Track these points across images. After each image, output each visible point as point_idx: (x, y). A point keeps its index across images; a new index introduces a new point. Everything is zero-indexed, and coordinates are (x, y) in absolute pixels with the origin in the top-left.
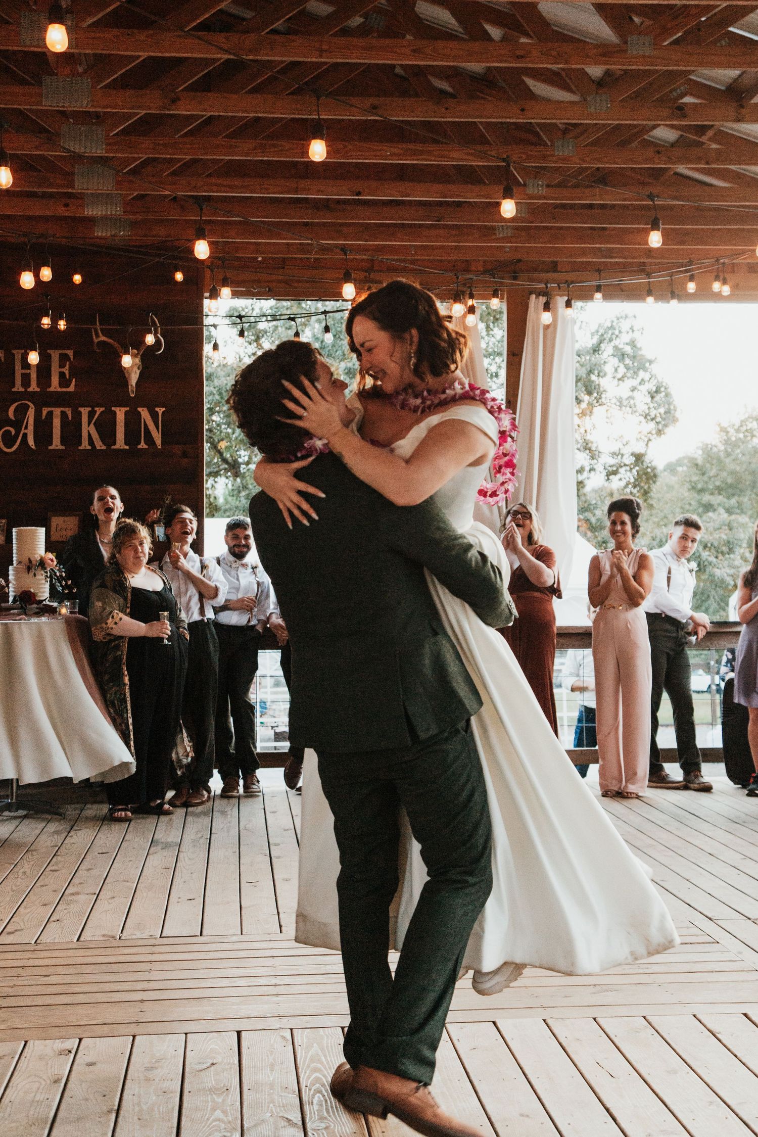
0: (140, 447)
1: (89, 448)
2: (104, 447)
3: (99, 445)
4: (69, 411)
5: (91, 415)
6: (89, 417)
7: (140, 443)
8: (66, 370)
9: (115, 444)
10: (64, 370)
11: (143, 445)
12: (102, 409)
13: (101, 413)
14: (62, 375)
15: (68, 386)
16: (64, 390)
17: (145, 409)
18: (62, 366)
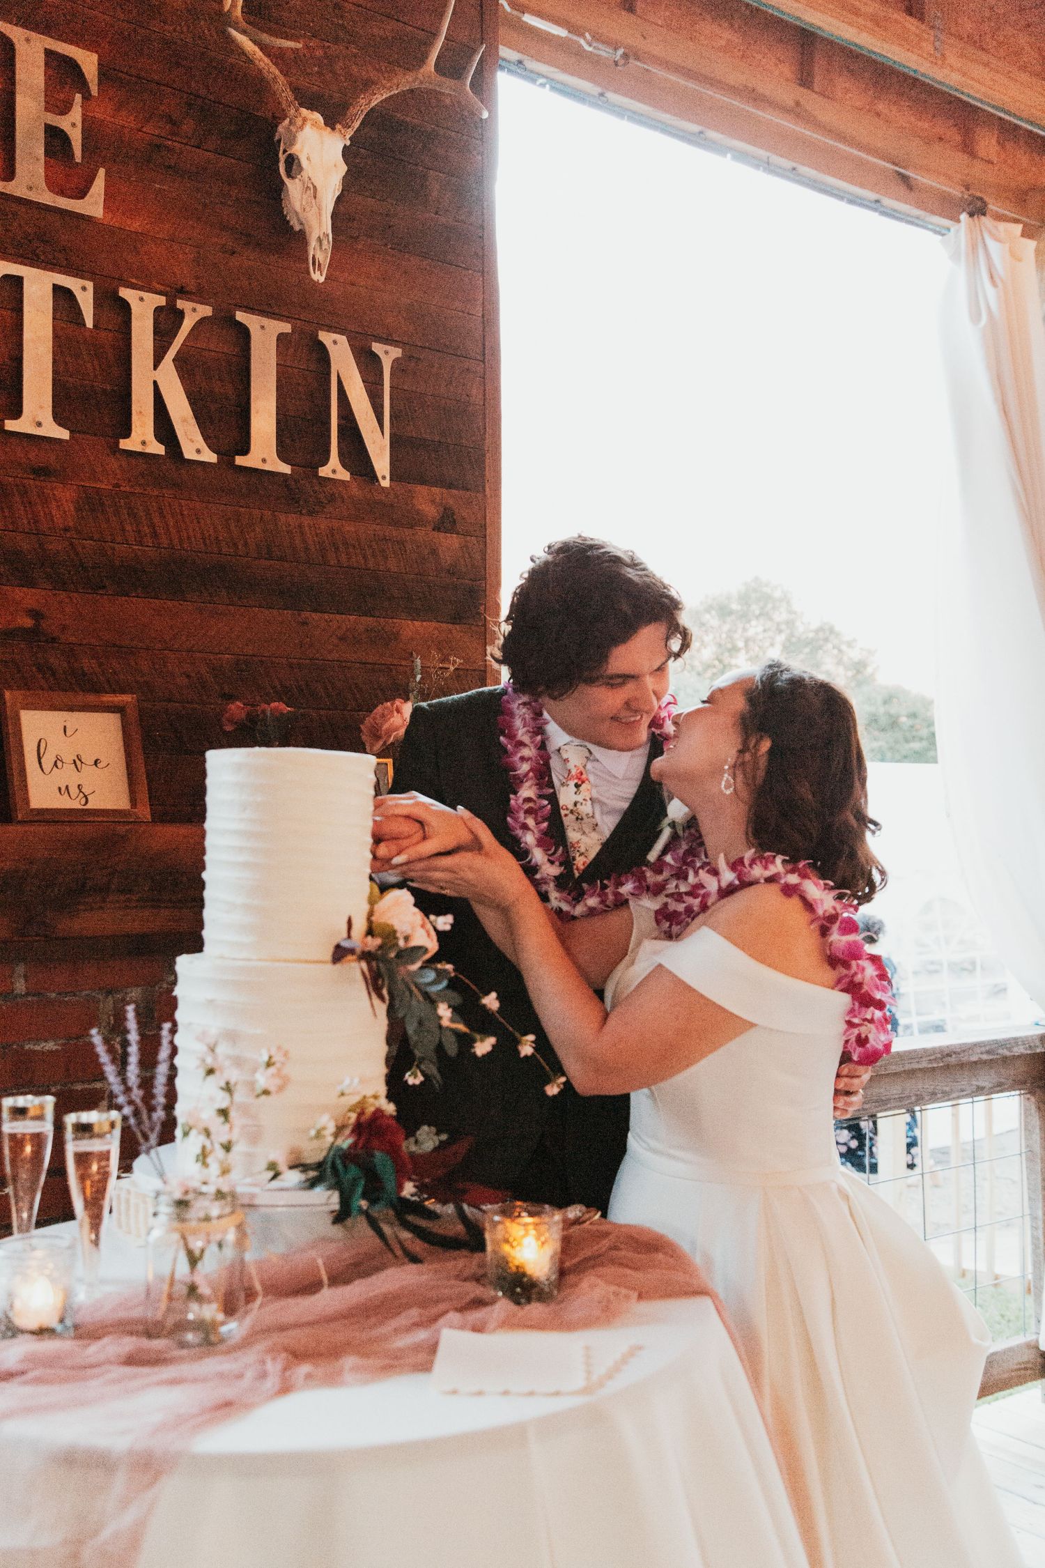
0: (324, 472)
1: (158, 449)
2: (210, 457)
3: (194, 446)
4: (85, 294)
5: (166, 323)
6: (157, 331)
7: (325, 461)
8: (72, 124)
9: (245, 450)
10: (64, 123)
11: (333, 468)
12: (206, 311)
13: (202, 321)
14: (56, 140)
15: (81, 194)
16: (64, 203)
17: (342, 339)
18: (57, 103)
